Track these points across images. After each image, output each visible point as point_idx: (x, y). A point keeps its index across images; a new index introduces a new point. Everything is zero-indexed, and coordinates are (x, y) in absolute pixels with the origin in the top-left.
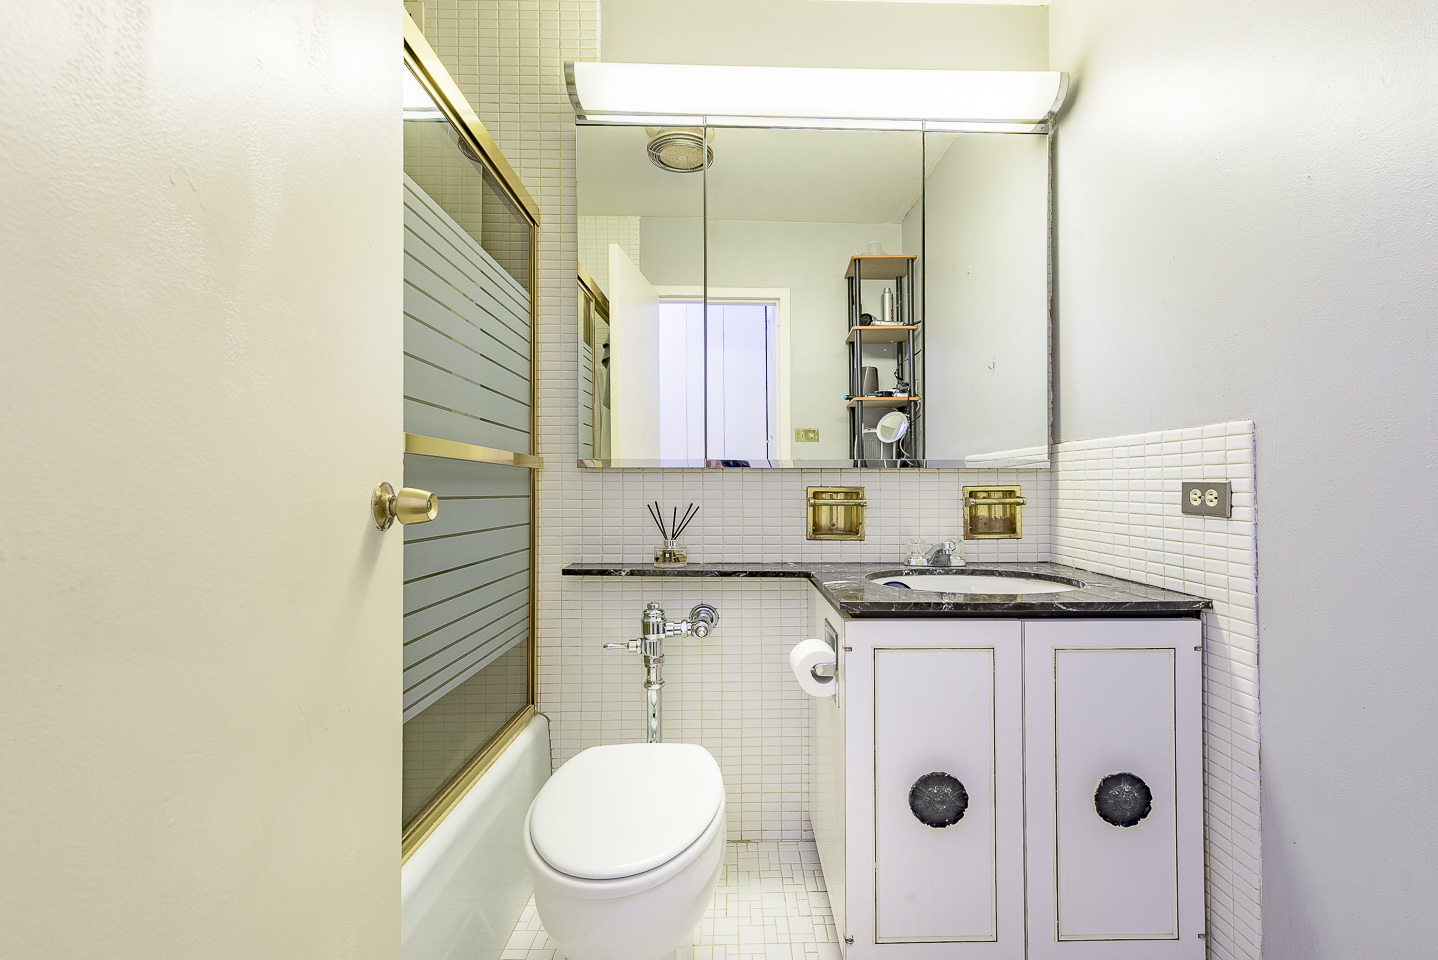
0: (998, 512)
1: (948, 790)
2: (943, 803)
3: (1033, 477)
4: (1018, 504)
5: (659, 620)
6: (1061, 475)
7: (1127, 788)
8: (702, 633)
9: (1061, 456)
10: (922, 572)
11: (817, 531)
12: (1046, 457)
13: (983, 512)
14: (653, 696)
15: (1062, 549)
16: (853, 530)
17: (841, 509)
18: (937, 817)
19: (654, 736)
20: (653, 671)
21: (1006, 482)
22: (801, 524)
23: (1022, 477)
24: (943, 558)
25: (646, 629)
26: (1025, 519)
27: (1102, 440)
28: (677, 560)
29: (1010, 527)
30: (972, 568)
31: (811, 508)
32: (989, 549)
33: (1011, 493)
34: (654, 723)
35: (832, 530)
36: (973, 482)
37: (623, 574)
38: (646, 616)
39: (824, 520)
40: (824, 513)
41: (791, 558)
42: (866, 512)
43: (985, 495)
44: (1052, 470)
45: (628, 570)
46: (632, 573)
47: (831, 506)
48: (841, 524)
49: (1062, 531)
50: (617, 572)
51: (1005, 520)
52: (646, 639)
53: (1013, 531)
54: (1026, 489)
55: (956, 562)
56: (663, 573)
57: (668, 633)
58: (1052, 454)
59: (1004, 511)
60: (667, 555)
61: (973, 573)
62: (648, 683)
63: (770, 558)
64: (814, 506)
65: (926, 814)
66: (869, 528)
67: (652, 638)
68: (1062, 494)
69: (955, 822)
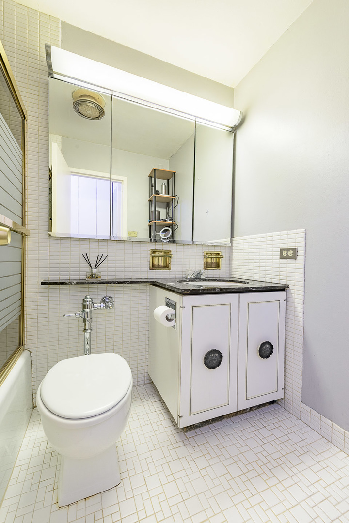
0: (214, 261)
1: (217, 355)
2: (215, 360)
3: (224, 249)
4: (221, 257)
5: (91, 303)
6: (234, 248)
7: (267, 346)
8: (111, 307)
9: (234, 242)
10: (192, 281)
11: (153, 267)
12: (230, 242)
13: (209, 260)
14: (87, 335)
15: (233, 273)
16: (167, 266)
17: (163, 258)
18: (213, 365)
19: (87, 352)
20: (87, 325)
21: (217, 250)
22: (147, 264)
23: (222, 249)
24: (199, 276)
25: (84, 307)
26: (222, 262)
27: (250, 236)
28: (97, 278)
29: (217, 266)
30: (208, 279)
31: (151, 258)
32: (211, 273)
33: (218, 254)
34: (87, 347)
35: (158, 266)
36: (208, 250)
37: (73, 284)
38: (84, 301)
39: (156, 263)
40: (156, 259)
41: (143, 277)
42: (172, 260)
43: (210, 254)
44: (231, 247)
45: (75, 282)
46: (77, 283)
47: (159, 257)
48: (162, 263)
49: (234, 267)
50: (70, 283)
51: (216, 263)
52: (84, 311)
53: (219, 267)
54: (223, 252)
55: (203, 277)
56: (92, 283)
57: (95, 308)
58: (231, 241)
59: (216, 260)
60: (93, 276)
61: (209, 281)
62: (85, 330)
63: (135, 277)
64: (153, 257)
65: (209, 365)
66: (172, 266)
67: (87, 310)
68: (234, 254)
69: (218, 366)
